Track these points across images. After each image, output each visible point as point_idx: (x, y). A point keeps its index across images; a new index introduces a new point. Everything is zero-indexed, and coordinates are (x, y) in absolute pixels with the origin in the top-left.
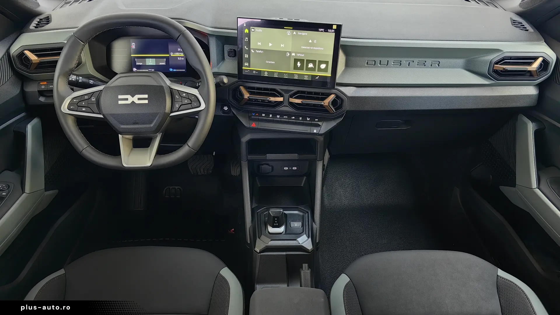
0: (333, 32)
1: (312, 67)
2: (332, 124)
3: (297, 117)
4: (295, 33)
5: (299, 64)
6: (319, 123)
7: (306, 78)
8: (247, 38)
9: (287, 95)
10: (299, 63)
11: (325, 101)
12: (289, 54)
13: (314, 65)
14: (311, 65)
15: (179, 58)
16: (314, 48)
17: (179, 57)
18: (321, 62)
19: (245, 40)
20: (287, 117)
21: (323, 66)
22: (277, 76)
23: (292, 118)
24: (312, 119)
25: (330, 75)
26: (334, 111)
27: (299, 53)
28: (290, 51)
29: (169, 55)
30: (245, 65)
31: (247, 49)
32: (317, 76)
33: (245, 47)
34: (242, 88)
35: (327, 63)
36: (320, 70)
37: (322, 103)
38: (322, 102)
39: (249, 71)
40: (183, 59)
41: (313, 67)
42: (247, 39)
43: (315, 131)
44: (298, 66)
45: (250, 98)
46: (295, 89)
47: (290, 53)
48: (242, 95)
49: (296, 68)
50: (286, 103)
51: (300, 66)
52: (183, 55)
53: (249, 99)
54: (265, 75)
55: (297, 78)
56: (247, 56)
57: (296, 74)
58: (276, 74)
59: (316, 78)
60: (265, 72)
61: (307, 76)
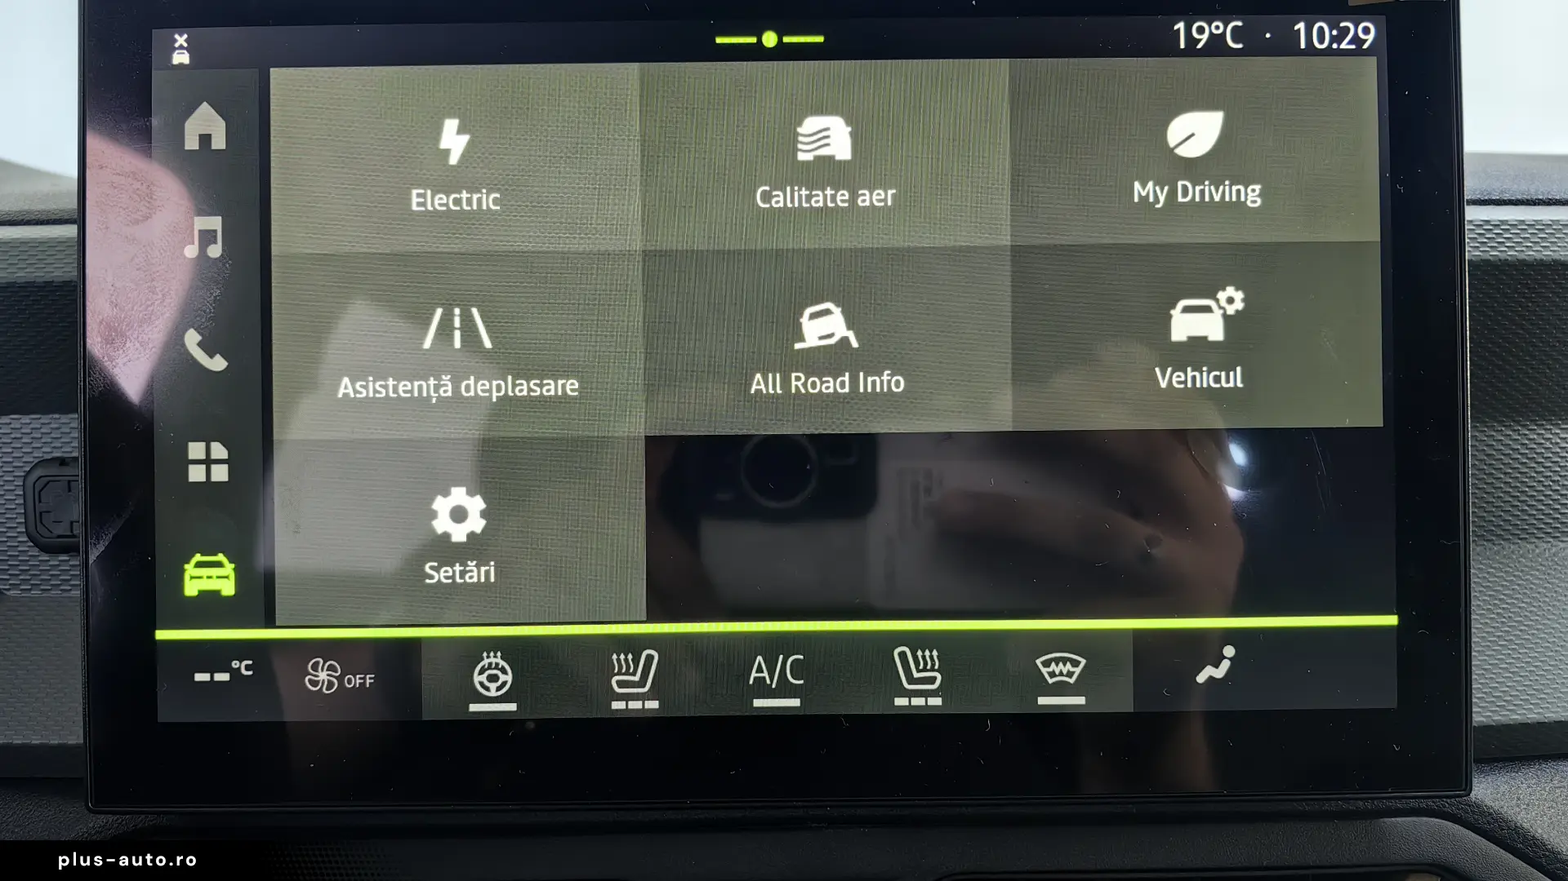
0: (1357, 53)
8: (215, 223)
19: (191, 251)
22: (653, 705)
25: (1392, 620)
30: (191, 589)
39: (243, 666)
42: (207, 237)
54: (474, 708)
55: (936, 701)
56: (208, 462)
57: (919, 642)
58: (637, 678)
59: (1201, 678)
60: (486, 662)
61: (1075, 664)
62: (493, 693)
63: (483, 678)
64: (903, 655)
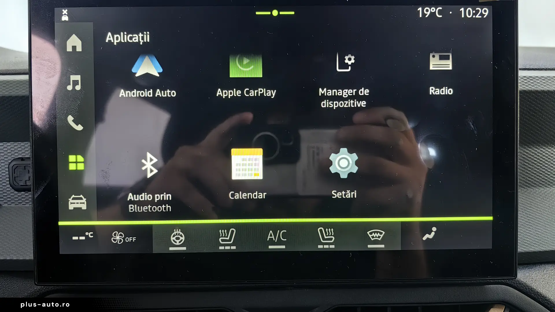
8: (78, 78)
19: (70, 88)
22: (234, 248)
25: (491, 218)
30: (71, 207)
31: (80, 128)
33: (70, 119)
39: (89, 234)
42: (75, 83)
54: (171, 249)
55: (332, 246)
57: (326, 225)
58: (228, 238)
59: (424, 238)
60: (175, 233)
61: (381, 233)
62: (178, 244)
63: (174, 238)
64: (321, 230)
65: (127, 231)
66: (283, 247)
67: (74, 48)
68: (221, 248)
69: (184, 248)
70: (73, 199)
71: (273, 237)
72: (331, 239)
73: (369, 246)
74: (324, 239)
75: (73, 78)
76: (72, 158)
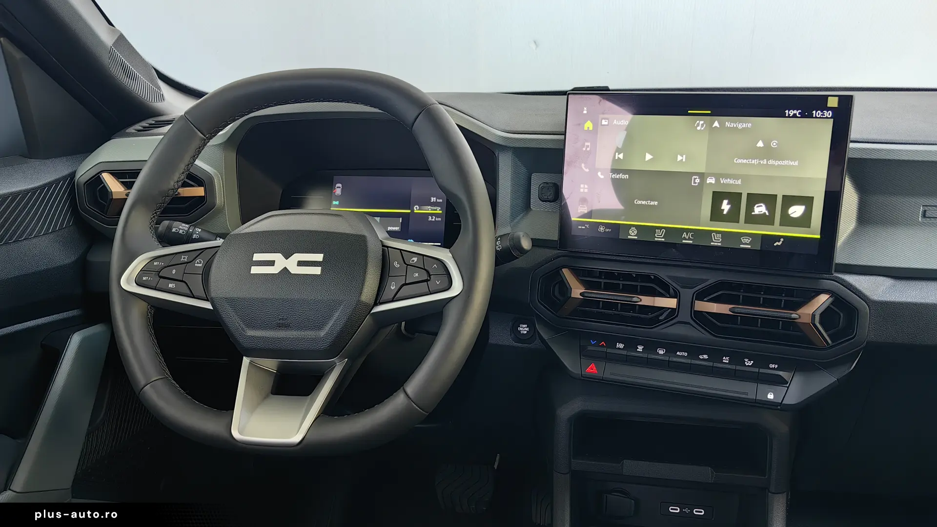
0: (827, 118)
1: (765, 213)
2: (824, 381)
3: (715, 355)
4: (716, 124)
5: (726, 207)
6: (781, 373)
7: (746, 244)
9: (687, 294)
10: (725, 202)
11: (800, 311)
12: (698, 181)
13: (771, 206)
14: (760, 209)
15: (432, 218)
16: (771, 162)
17: (432, 215)
18: (790, 200)
19: (584, 149)
20: (686, 354)
21: (796, 211)
22: (663, 240)
23: (701, 357)
24: (762, 361)
25: (819, 237)
26: (829, 341)
27: (727, 176)
28: (702, 170)
29: (409, 211)
30: (580, 211)
31: (587, 170)
32: (778, 238)
33: (583, 165)
34: (566, 272)
35: (807, 201)
36: (787, 221)
37: (794, 316)
38: (792, 314)
39: (587, 226)
40: (440, 219)
41: (767, 214)
42: (587, 146)
43: (771, 396)
44: (723, 210)
45: (586, 295)
46: (712, 278)
47: (702, 176)
48: (565, 288)
49: (716, 215)
50: (685, 316)
51: (730, 211)
52: (441, 212)
53: (586, 302)
54: (629, 237)
55: (720, 244)
56: (584, 188)
57: (717, 232)
58: (660, 234)
59: (775, 245)
60: (632, 229)
61: (749, 239)
62: (632, 235)
63: (631, 232)
64: (714, 235)
65: (607, 225)
66: (691, 242)
67: (588, 128)
68: (656, 239)
69: (636, 237)
70: (581, 207)
71: (686, 236)
72: (719, 240)
73: (741, 246)
74: (715, 240)
75: (587, 144)
76: (582, 186)
